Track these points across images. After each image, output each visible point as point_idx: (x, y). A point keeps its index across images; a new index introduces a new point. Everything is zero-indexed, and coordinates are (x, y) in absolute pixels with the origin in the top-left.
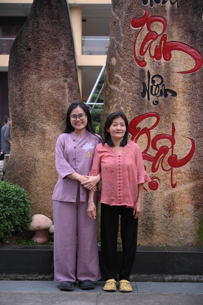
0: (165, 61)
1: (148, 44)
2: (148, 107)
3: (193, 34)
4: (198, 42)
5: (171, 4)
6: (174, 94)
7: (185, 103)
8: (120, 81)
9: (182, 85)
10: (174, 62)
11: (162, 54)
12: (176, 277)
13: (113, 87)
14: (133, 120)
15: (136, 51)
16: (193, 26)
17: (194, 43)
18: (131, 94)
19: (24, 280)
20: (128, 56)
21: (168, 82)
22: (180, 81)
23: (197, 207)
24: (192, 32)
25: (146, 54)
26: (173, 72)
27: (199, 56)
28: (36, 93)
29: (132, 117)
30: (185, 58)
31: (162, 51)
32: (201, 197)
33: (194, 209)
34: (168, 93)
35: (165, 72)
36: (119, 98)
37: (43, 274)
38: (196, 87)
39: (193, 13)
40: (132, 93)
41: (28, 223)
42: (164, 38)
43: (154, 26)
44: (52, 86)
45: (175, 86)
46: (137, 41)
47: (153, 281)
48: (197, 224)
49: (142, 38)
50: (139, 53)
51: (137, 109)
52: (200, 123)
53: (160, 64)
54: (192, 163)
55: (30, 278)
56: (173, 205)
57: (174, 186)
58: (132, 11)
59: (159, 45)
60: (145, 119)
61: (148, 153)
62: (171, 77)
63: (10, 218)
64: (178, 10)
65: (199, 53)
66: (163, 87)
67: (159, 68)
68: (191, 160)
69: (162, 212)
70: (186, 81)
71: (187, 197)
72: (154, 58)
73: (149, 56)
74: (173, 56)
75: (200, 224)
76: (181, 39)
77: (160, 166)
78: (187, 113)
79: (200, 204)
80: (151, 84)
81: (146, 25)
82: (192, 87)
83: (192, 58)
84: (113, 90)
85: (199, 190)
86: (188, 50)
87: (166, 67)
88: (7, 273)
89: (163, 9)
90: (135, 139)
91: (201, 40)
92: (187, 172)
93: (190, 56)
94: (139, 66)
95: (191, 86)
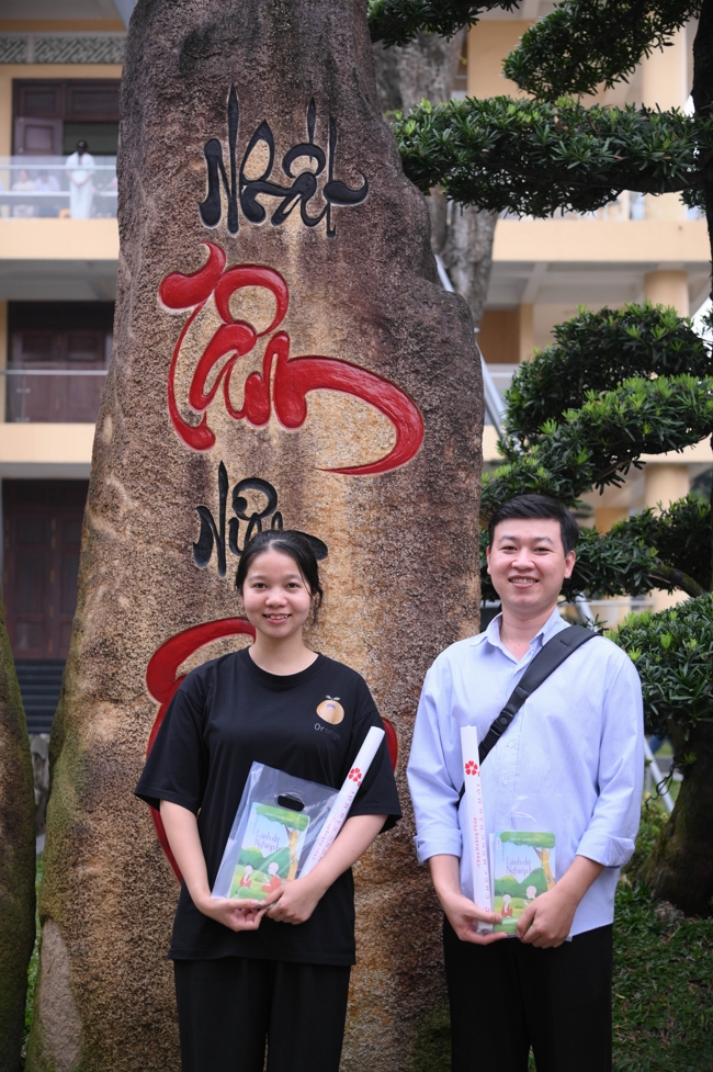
0: (282, 428)
1: (221, 367)
2: (220, 596)
3: (386, 330)
4: (405, 358)
5: (305, 222)
7: (358, 581)
8: (121, 501)
9: (345, 517)
10: (318, 431)
11: (272, 403)
13: (98, 523)
14: (165, 645)
15: (176, 390)
16: (385, 303)
17: (389, 364)
18: (159, 549)
20: (149, 410)
21: (296, 506)
22: (337, 500)
23: (409, 980)
24: (381, 322)
25: (212, 403)
26: (313, 467)
27: (408, 410)
29: (159, 636)
30: (359, 416)
31: (272, 393)
32: (424, 944)
33: (395, 990)
35: (281, 467)
36: (116, 562)
38: (400, 523)
39: (387, 257)
40: (162, 547)
42: (278, 344)
43: (240, 303)
45: (321, 519)
46: (180, 355)
48: (410, 1048)
49: (197, 345)
50: (187, 400)
51: (180, 604)
52: (416, 658)
53: (264, 440)
58: (163, 247)
59: (259, 369)
60: (210, 643)
62: (305, 487)
64: (331, 244)
65: (410, 398)
66: (276, 523)
67: (262, 453)
70: (361, 500)
72: (242, 417)
73: (224, 408)
74: (311, 409)
75: (420, 1048)
76: (342, 349)
78: (365, 619)
79: (419, 971)
80: (230, 514)
81: (211, 298)
82: (382, 522)
83: (384, 417)
84: (97, 535)
85: (416, 913)
86: (369, 390)
87: (286, 450)
89: (274, 242)
91: (417, 352)
93: (375, 411)
94: (188, 448)
95: (378, 519)
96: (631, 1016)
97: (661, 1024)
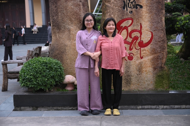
2: (127, 14)
6: (141, 7)
7: (147, 11)
8: (111, 0)
9: (145, 2)
12: (143, 107)
13: (107, 4)
14: (119, 22)
18: (117, 8)
19: (62, 110)
21: (138, 0)
23: (155, 69)
28: (65, 9)
32: (157, 64)
33: (153, 70)
34: (138, 6)
36: (111, 10)
37: (72, 106)
38: (154, 2)
41: (63, 80)
44: (73, 5)
45: (142, 2)
47: (131, 109)
48: (155, 78)
51: (121, 16)
52: (156, 23)
54: (151, 45)
55: (65, 109)
56: (142, 68)
57: (142, 58)
60: (125, 21)
61: (127, 40)
63: (53, 77)
66: (135, 3)
68: (151, 43)
69: (136, 72)
71: (149, 64)
77: (134, 47)
78: (148, 17)
79: (156, 67)
80: (128, 2)
82: (151, 2)
84: (107, 6)
85: (156, 59)
88: (52, 107)
90: (120, 32)
92: (149, 50)
96: (180, 74)
97: (184, 75)
